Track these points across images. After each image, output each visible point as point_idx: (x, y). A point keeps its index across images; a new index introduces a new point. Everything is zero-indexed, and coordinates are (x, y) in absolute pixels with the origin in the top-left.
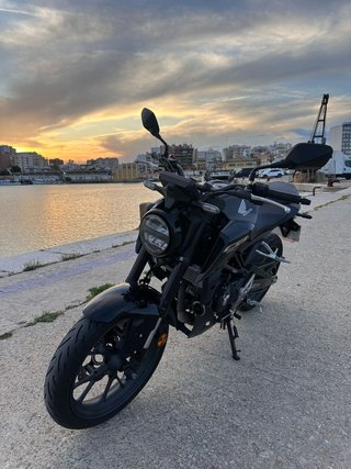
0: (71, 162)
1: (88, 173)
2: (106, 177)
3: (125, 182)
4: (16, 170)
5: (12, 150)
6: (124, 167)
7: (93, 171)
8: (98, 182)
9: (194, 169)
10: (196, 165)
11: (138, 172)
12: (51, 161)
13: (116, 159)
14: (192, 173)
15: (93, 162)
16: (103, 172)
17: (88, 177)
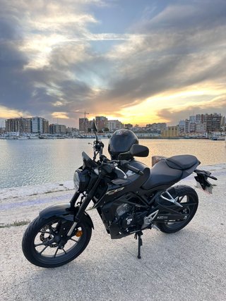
0: (137, 126)
1: (146, 132)
2: (156, 135)
3: (169, 138)
4: (107, 130)
5: (106, 119)
6: (169, 129)
7: (149, 131)
8: (151, 138)
9: (221, 131)
10: (223, 128)
11: (179, 132)
12: (126, 125)
13: (164, 124)
14: (220, 133)
15: (150, 125)
16: (155, 131)
17: (146, 135)
